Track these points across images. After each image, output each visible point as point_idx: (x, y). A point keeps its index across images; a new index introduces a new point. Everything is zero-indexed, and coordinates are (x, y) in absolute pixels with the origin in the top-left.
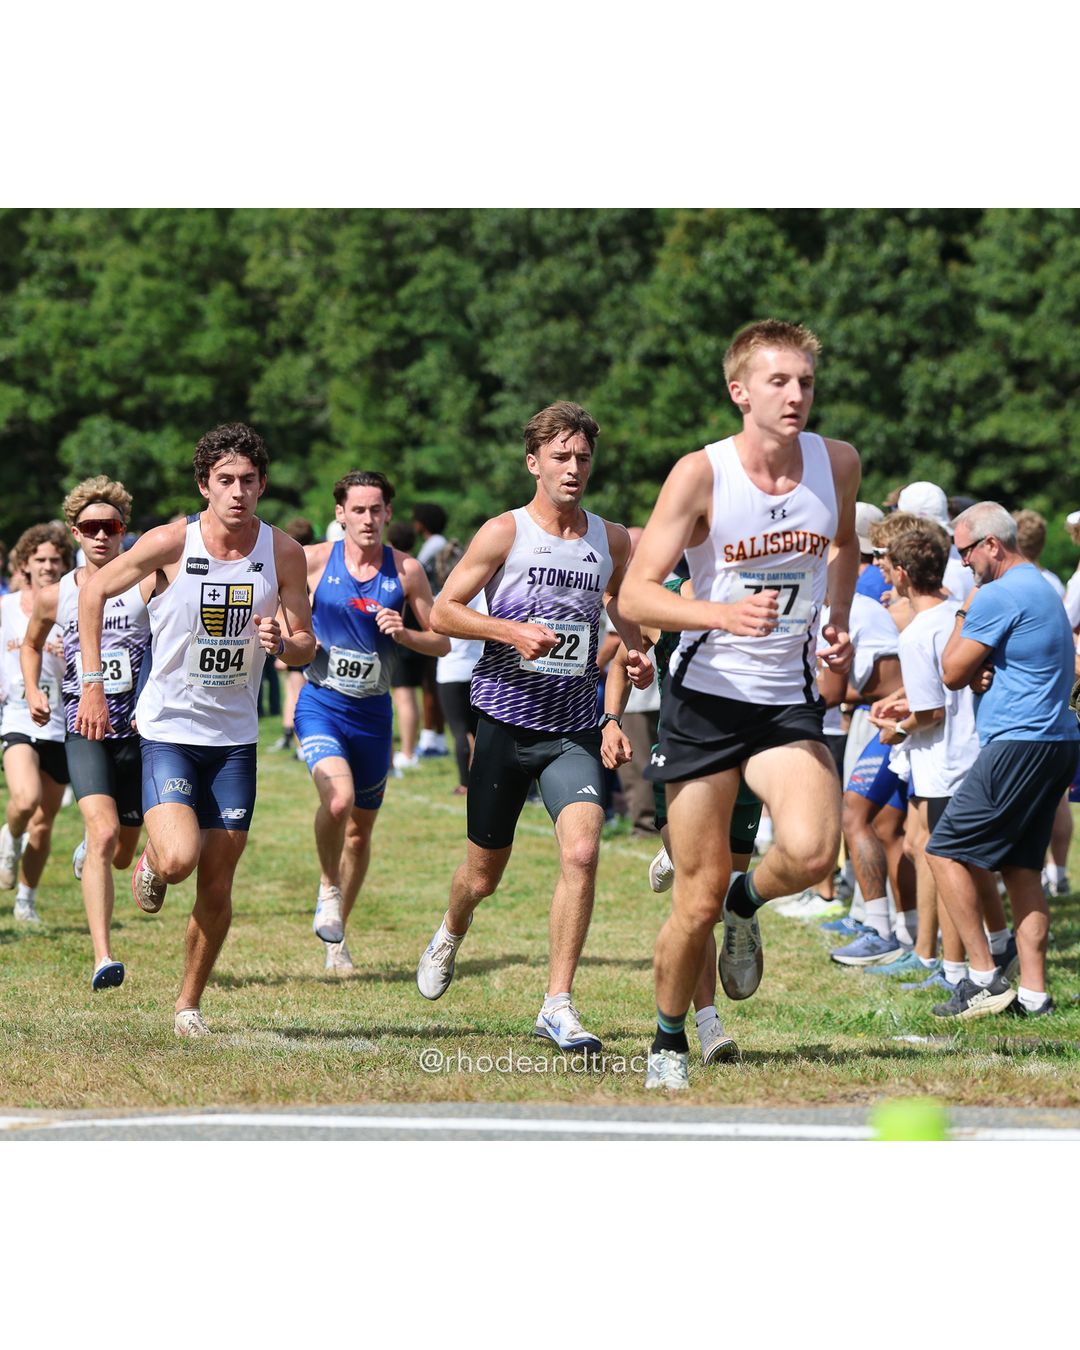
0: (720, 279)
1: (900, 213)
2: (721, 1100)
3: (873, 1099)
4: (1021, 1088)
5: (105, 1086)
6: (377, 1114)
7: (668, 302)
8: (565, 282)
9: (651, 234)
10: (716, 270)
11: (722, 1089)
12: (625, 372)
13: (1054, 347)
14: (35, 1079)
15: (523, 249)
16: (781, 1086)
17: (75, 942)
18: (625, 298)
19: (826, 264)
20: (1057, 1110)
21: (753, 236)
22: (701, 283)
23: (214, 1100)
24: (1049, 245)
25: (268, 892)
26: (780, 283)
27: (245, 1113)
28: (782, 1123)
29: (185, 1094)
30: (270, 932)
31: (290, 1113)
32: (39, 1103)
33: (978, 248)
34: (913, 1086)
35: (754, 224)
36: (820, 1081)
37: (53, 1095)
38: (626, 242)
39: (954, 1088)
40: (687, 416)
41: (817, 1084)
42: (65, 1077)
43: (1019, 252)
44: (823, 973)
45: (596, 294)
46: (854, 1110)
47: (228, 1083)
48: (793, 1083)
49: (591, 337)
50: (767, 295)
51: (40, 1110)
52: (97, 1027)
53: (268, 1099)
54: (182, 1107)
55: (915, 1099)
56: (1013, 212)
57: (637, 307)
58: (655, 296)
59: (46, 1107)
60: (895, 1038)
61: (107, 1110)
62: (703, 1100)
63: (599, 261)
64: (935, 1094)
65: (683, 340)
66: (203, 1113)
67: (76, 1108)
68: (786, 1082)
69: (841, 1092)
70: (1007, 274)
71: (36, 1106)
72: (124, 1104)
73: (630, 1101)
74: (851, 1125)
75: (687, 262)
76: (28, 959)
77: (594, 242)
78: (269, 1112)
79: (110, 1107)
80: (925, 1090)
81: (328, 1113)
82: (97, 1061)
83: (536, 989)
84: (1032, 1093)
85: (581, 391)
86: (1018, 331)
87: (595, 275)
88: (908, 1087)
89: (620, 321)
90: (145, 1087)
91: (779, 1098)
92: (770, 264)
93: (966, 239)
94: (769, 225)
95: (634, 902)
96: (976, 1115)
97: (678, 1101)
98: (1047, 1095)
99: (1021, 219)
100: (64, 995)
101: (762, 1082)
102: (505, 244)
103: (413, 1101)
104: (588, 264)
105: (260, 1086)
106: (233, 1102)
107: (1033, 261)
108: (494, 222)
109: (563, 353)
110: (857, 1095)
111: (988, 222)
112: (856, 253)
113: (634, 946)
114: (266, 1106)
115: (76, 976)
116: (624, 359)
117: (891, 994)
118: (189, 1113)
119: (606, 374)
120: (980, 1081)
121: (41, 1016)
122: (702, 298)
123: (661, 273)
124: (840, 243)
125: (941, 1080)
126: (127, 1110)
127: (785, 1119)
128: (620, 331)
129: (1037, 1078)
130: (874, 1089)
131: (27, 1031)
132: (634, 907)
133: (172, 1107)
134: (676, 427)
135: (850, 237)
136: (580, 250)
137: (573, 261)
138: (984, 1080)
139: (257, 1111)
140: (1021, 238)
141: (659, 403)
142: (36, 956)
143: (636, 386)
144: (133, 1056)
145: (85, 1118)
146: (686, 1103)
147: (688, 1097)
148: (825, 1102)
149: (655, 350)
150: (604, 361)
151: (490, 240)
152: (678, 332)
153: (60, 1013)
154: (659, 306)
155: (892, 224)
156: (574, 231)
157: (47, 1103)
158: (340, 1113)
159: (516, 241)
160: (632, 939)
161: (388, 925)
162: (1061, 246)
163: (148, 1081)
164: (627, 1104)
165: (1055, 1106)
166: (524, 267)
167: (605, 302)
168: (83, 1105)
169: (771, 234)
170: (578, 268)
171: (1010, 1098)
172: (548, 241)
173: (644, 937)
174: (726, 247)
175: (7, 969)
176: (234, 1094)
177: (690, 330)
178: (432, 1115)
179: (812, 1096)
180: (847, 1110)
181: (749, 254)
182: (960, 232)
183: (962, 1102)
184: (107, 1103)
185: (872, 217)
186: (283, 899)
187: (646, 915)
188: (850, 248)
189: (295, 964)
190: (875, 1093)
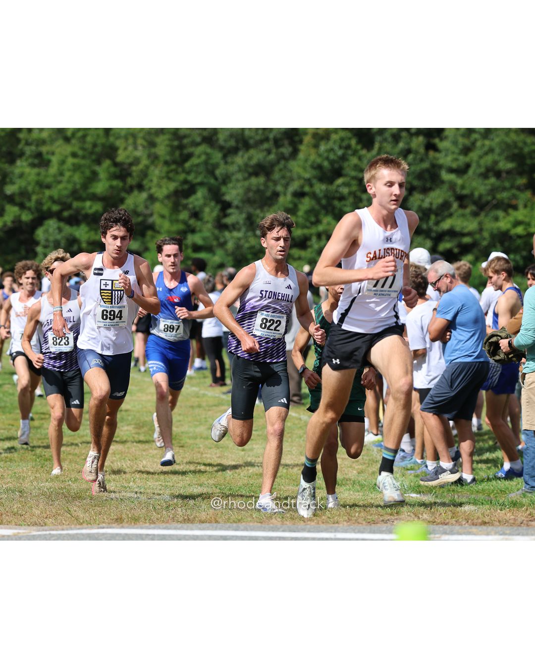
0: (327, 158)
1: (407, 130)
2: (328, 522)
3: (396, 522)
4: (461, 517)
5: (55, 516)
6: (175, 528)
7: (304, 169)
8: (259, 160)
9: (297, 138)
10: (326, 155)
11: (329, 518)
12: (285, 199)
13: (475, 189)
14: (24, 513)
15: (240, 145)
16: (355, 516)
17: (42, 452)
18: (285, 167)
19: (374, 151)
20: (477, 527)
21: (342, 140)
22: (319, 160)
23: (103, 522)
24: (474, 144)
25: (127, 430)
26: (354, 160)
27: (117, 528)
28: (355, 533)
29: (90, 519)
30: (128, 448)
31: (137, 528)
32: (26, 523)
33: (442, 145)
34: (413, 516)
35: (342, 134)
36: (372, 514)
37: (32, 520)
38: (286, 142)
39: (432, 517)
40: (313, 219)
41: (371, 516)
42: (37, 512)
43: (460, 146)
44: (374, 466)
45: (273, 165)
46: (387, 527)
47: (110, 515)
48: (360, 515)
49: (270, 184)
50: (349, 165)
51: (26, 527)
52: (52, 490)
53: (127, 522)
54: (89, 525)
55: (414, 522)
56: (458, 129)
57: (291, 171)
58: (299, 166)
59: (29, 525)
60: (405, 495)
61: (56, 527)
62: (320, 522)
63: (274, 150)
64: (423, 520)
65: (311, 185)
66: (98, 528)
67: (42, 526)
68: (357, 514)
69: (381, 519)
70: (455, 156)
71: (25, 525)
72: (63, 524)
73: (288, 523)
74: (386, 533)
75: (313, 151)
76: (21, 460)
77: (271, 143)
78: (127, 528)
79: (57, 525)
80: (419, 518)
81: (154, 528)
82: (51, 505)
83: (246, 473)
84: (466, 519)
85: (266, 208)
86: (460, 182)
87: (272, 157)
88: (411, 516)
89: (283, 177)
90: (73, 517)
91: (354, 521)
92: (350, 152)
93: (437, 141)
94: (349, 134)
95: (289, 435)
96: (441, 529)
97: (309, 523)
98: (472, 520)
99: (461, 132)
100: (37, 476)
101: (346, 514)
102: (232, 143)
103: (192, 523)
104: (269, 152)
105: (124, 516)
106: (112, 523)
107: (466, 150)
108: (227, 133)
109: (258, 191)
110: (388, 520)
111: (446, 133)
112: (388, 147)
113: (289, 454)
114: (127, 525)
115: (42, 467)
116: (285, 194)
117: (403, 476)
118: (92, 528)
119: (277, 201)
120: (443, 514)
121: (27, 485)
122: (319, 167)
123: (301, 156)
124: (381, 143)
125: (426, 514)
126: (65, 527)
127: (356, 531)
128: (283, 182)
129: (468, 513)
130: (396, 518)
131: (21, 492)
132: (290, 437)
133: (85, 525)
134: (308, 224)
135: (385, 140)
136: (266, 146)
137: (263, 151)
138: (445, 514)
139: (123, 527)
140: (461, 140)
141: (300, 213)
142: (25, 458)
143: (290, 206)
144: (68, 503)
145: (46, 531)
146: (313, 523)
147: (314, 521)
148: (374, 523)
149: (299, 190)
150: (276, 195)
151: (225, 141)
152: (309, 182)
153: (35, 483)
154: (300, 171)
155: (404, 134)
156: (263, 137)
157: (29, 524)
158: (159, 528)
159: (237, 141)
160: (289, 451)
161: (180, 445)
162: (479, 144)
163: (74, 514)
164: (286, 524)
165: (476, 525)
166: (240, 153)
167: (277, 169)
168: (45, 524)
169: (350, 139)
170: (265, 153)
171: (456, 522)
172: (251, 142)
173: (294, 450)
174: (330, 144)
175: (12, 464)
176: (113, 520)
177: (314, 181)
178: (200, 529)
179: (369, 521)
180: (384, 527)
181: (340, 147)
182: (434, 137)
183: (435, 523)
184: (56, 524)
185: (395, 131)
186: (134, 433)
187: (295, 440)
188: (385, 144)
189: (140, 462)
190: (397, 519)
